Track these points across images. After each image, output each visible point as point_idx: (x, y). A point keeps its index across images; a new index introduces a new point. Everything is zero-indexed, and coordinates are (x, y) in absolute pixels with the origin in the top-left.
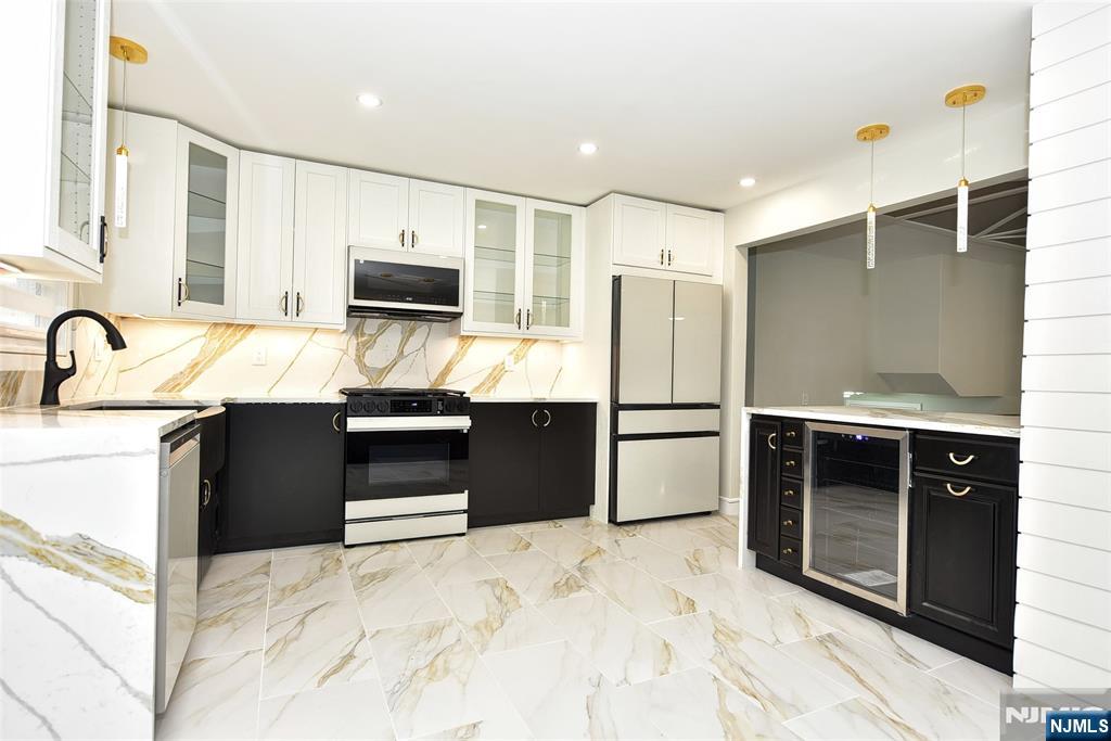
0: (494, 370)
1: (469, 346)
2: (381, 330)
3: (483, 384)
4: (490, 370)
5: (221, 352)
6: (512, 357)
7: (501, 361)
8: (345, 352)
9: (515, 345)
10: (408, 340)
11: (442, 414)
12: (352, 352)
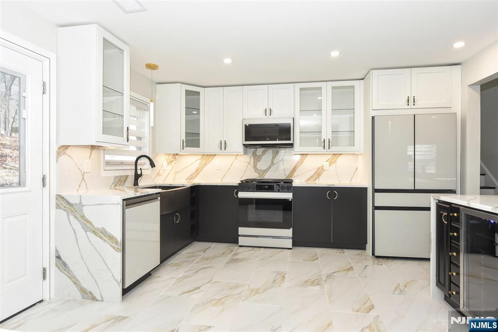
0: (318, 169)
1: (305, 158)
2: (264, 153)
3: (312, 177)
4: (316, 170)
5: (205, 165)
6: (328, 163)
7: (321, 165)
8: (249, 163)
9: (329, 157)
10: (275, 157)
11: (279, 191)
12: (252, 163)
